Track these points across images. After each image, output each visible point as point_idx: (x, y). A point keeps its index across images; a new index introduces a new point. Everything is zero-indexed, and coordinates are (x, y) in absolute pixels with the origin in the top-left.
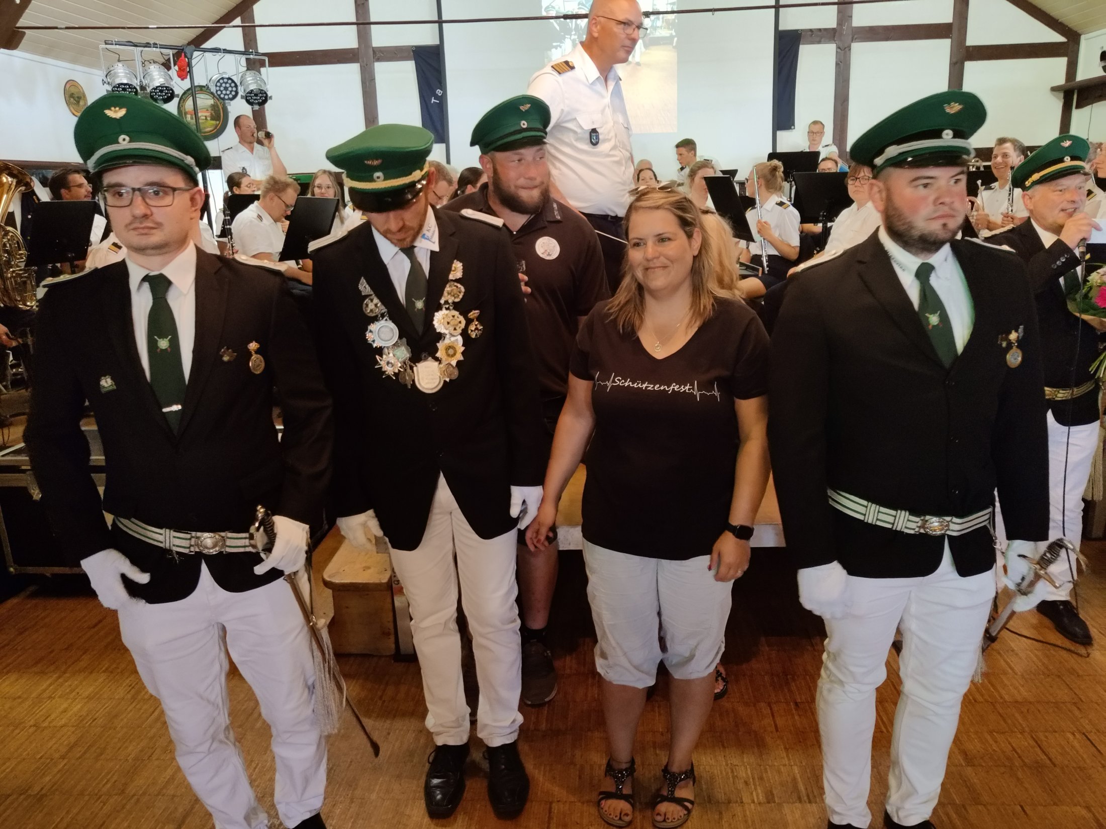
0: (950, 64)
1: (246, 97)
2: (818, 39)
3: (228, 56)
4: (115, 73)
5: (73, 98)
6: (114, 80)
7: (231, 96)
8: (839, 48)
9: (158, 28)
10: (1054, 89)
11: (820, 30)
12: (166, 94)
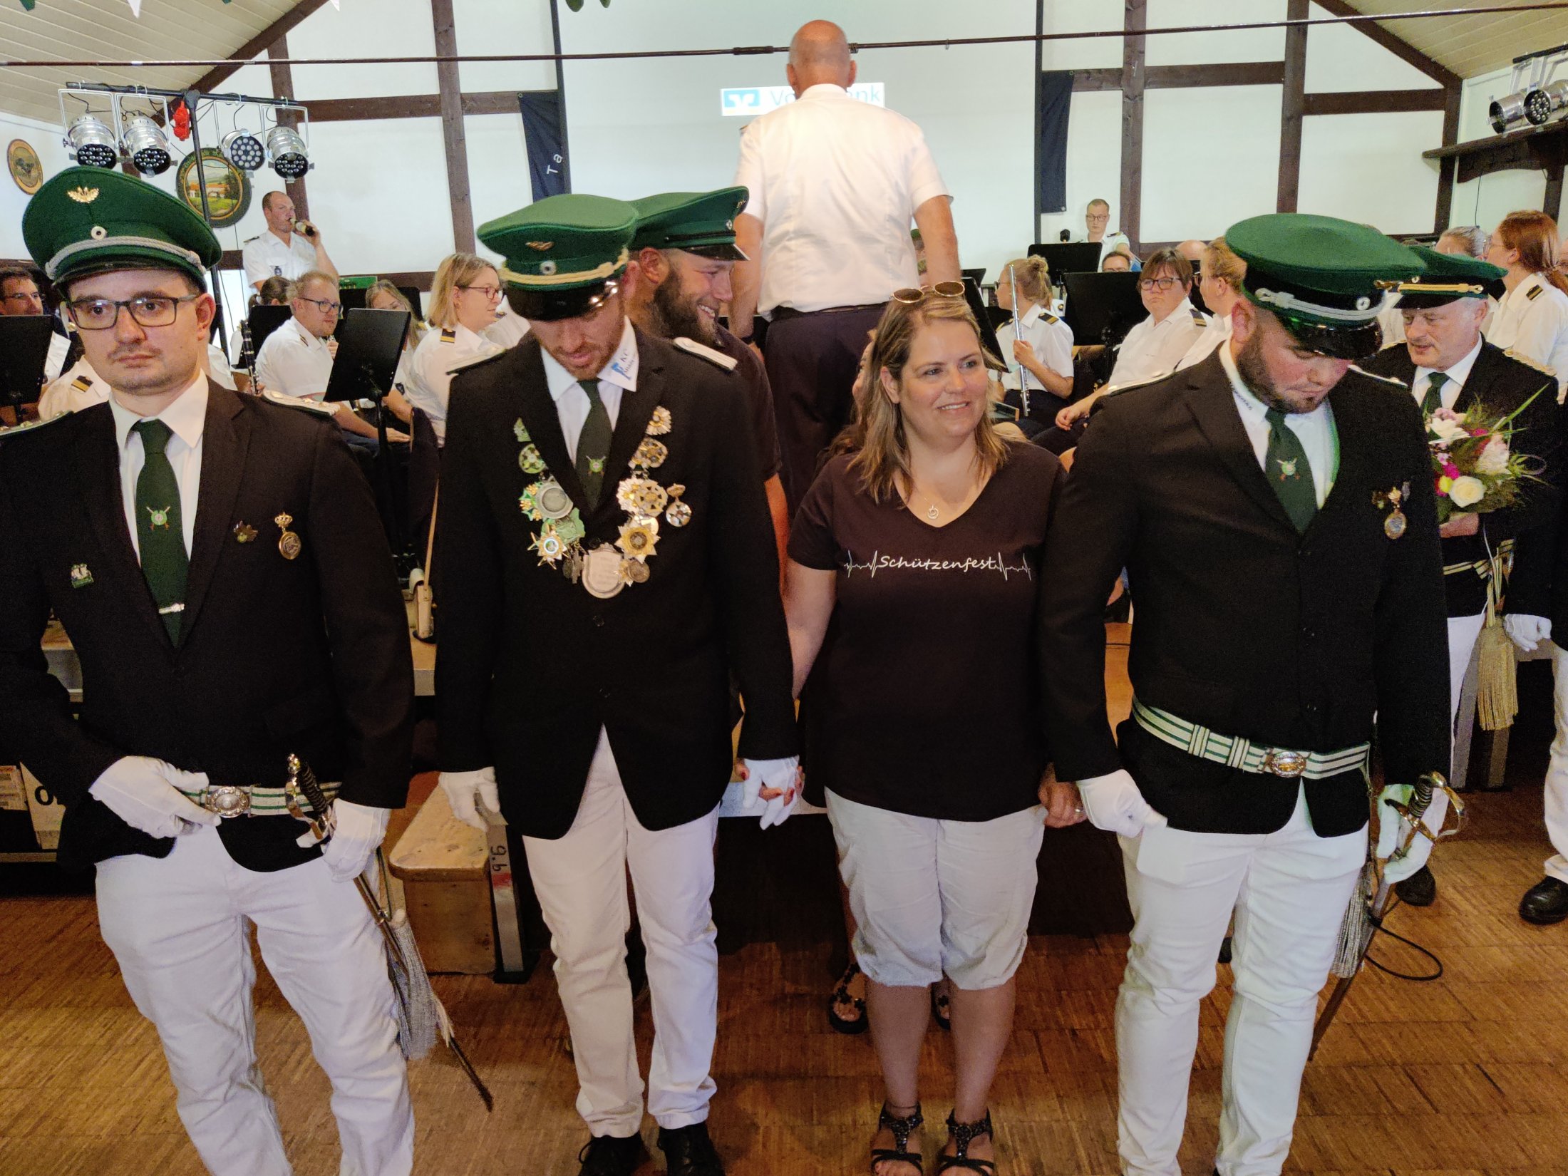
0: (1283, 119)
1: (277, 165)
2: (1097, 84)
3: (249, 105)
4: (82, 130)
5: (21, 165)
6: (80, 140)
7: (253, 164)
8: (1127, 97)
9: (144, 64)
10: (1427, 155)
11: (1099, 71)
12: (158, 160)
